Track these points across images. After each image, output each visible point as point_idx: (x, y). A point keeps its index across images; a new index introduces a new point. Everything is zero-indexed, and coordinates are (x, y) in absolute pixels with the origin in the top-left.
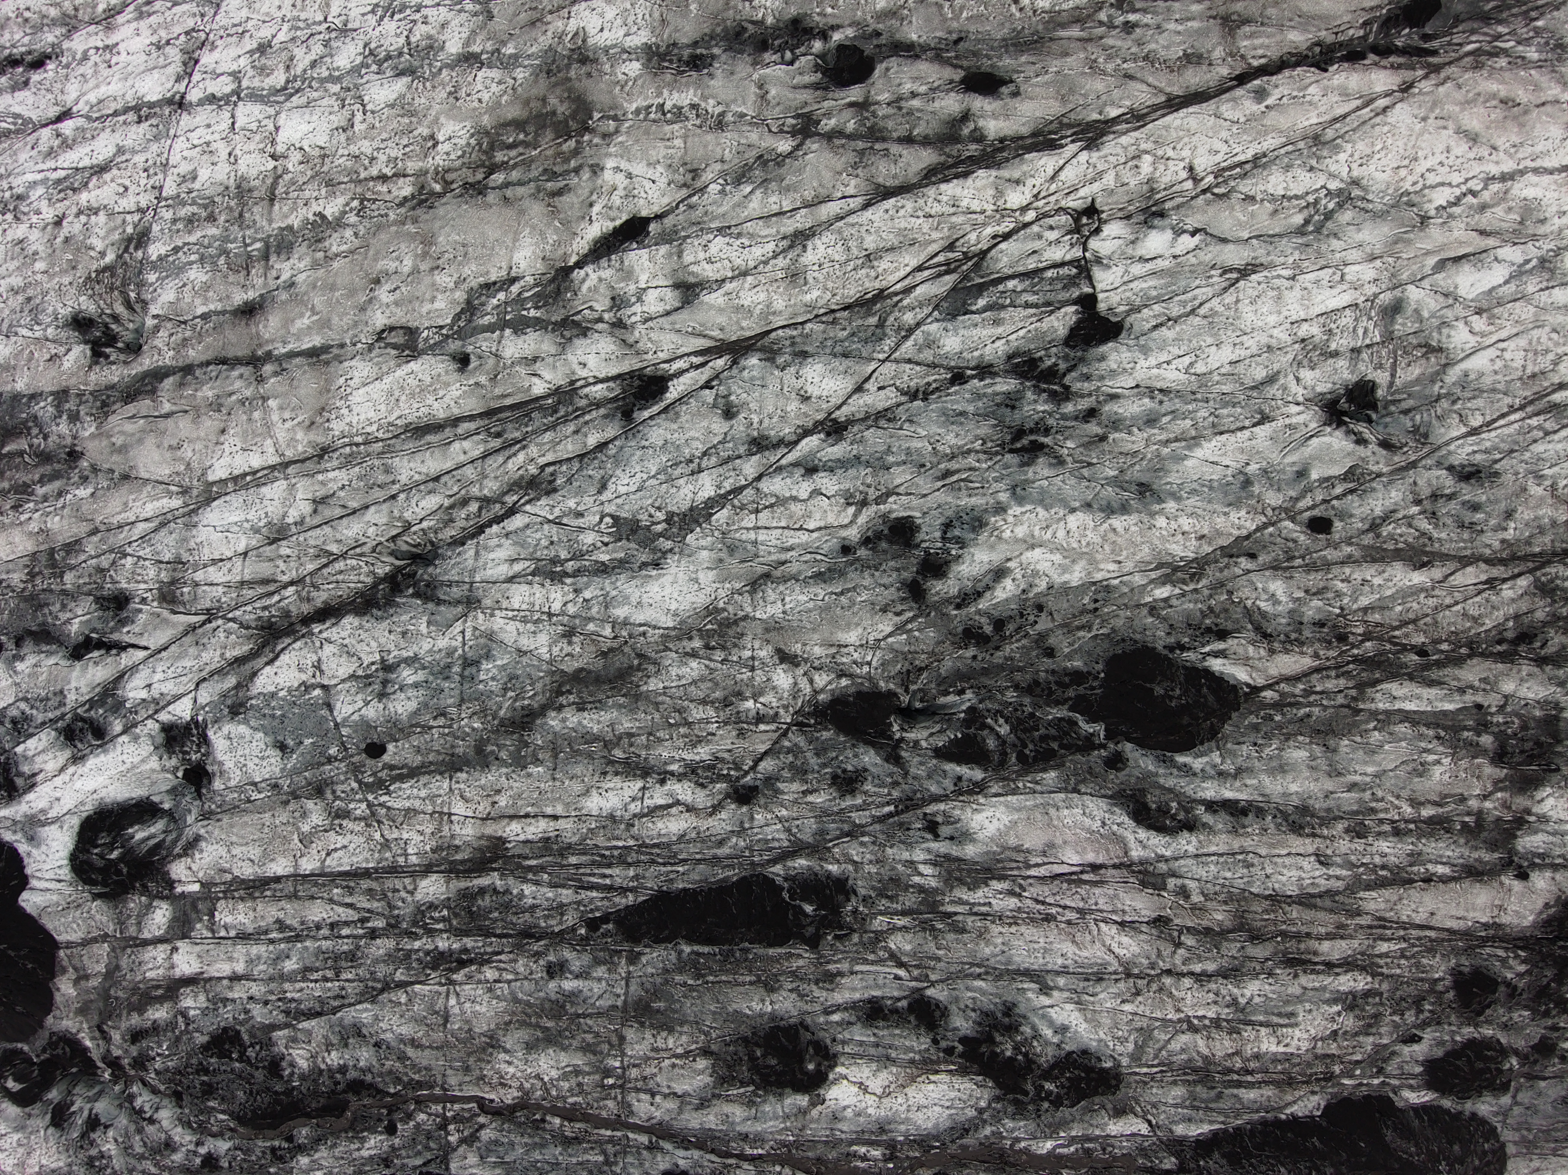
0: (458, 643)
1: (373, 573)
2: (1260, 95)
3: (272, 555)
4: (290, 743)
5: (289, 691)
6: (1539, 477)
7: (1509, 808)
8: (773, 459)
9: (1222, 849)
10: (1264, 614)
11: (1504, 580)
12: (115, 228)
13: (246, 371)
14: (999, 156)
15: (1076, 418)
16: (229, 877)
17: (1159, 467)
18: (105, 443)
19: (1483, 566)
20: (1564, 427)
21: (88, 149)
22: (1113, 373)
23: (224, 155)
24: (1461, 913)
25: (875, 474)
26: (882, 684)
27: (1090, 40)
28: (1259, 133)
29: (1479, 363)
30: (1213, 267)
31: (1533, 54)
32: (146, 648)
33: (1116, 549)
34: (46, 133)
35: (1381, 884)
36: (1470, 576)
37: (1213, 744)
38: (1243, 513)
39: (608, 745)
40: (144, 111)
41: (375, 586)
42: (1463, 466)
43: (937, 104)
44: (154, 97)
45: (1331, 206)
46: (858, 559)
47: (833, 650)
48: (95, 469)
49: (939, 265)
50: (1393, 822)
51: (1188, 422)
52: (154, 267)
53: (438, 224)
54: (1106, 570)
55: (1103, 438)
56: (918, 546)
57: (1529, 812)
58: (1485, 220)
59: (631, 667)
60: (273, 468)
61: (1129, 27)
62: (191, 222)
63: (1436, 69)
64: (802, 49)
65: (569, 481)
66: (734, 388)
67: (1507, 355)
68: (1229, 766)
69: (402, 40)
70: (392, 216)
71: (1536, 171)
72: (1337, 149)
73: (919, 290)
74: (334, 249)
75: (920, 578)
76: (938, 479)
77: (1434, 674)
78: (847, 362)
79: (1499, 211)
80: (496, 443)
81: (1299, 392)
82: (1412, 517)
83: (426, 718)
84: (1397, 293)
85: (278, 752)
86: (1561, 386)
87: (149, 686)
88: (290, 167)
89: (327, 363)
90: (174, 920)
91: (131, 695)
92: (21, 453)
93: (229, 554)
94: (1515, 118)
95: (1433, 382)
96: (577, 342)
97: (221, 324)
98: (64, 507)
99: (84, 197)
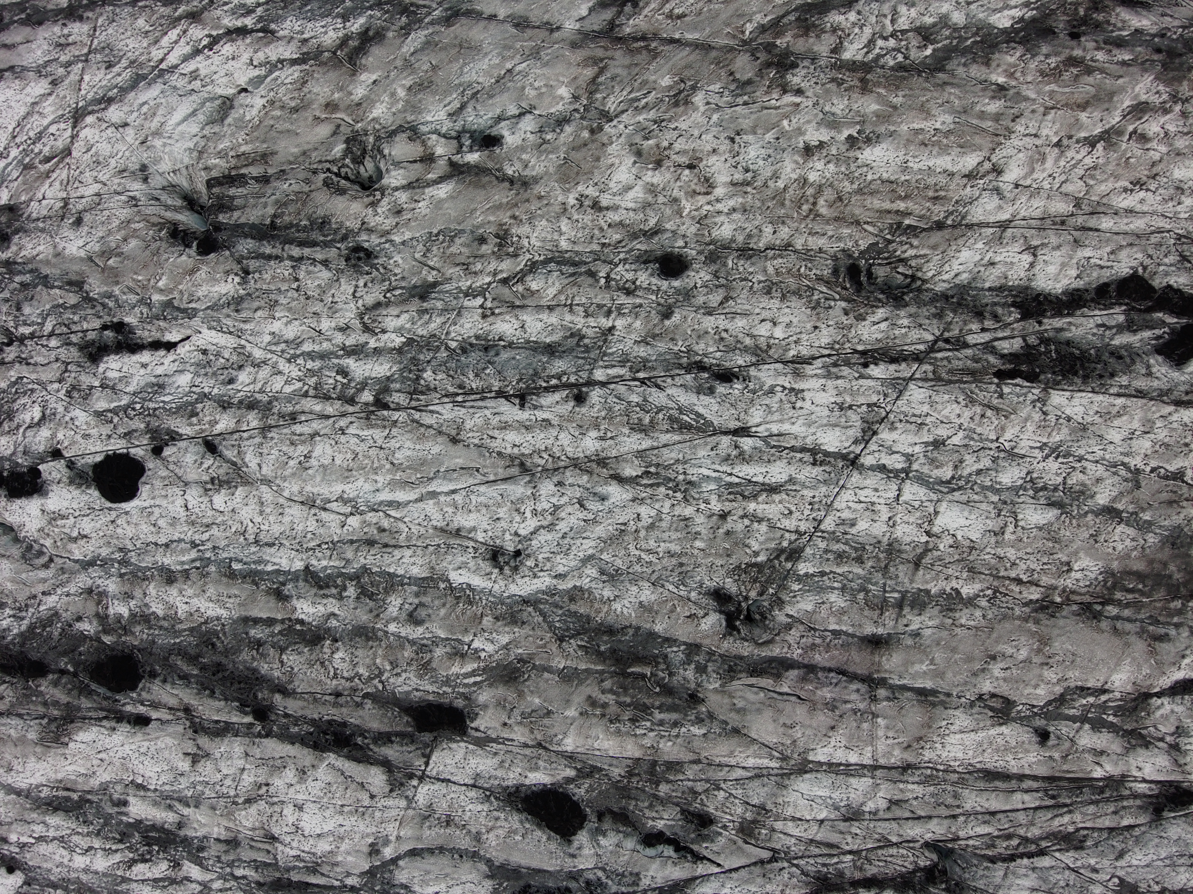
1: (916, 862)
3: (844, 829)
12: (773, 539)
13: (863, 687)
18: (725, 700)
21: (764, 470)
23: (885, 517)
32: (719, 865)
34: (725, 440)
40: (820, 457)
41: (914, 872)
44: (831, 449)
48: (711, 716)
52: (799, 579)
53: (1056, 632)
60: (864, 766)
62: (840, 557)
65: (1096, 845)
69: (1060, 480)
70: (1017, 611)
74: (963, 621)
80: (1049, 802)
88: (941, 547)
89: (934, 704)
92: (644, 677)
93: (809, 817)
96: (1141, 751)
97: (849, 645)
98: (677, 736)
99: (752, 506)
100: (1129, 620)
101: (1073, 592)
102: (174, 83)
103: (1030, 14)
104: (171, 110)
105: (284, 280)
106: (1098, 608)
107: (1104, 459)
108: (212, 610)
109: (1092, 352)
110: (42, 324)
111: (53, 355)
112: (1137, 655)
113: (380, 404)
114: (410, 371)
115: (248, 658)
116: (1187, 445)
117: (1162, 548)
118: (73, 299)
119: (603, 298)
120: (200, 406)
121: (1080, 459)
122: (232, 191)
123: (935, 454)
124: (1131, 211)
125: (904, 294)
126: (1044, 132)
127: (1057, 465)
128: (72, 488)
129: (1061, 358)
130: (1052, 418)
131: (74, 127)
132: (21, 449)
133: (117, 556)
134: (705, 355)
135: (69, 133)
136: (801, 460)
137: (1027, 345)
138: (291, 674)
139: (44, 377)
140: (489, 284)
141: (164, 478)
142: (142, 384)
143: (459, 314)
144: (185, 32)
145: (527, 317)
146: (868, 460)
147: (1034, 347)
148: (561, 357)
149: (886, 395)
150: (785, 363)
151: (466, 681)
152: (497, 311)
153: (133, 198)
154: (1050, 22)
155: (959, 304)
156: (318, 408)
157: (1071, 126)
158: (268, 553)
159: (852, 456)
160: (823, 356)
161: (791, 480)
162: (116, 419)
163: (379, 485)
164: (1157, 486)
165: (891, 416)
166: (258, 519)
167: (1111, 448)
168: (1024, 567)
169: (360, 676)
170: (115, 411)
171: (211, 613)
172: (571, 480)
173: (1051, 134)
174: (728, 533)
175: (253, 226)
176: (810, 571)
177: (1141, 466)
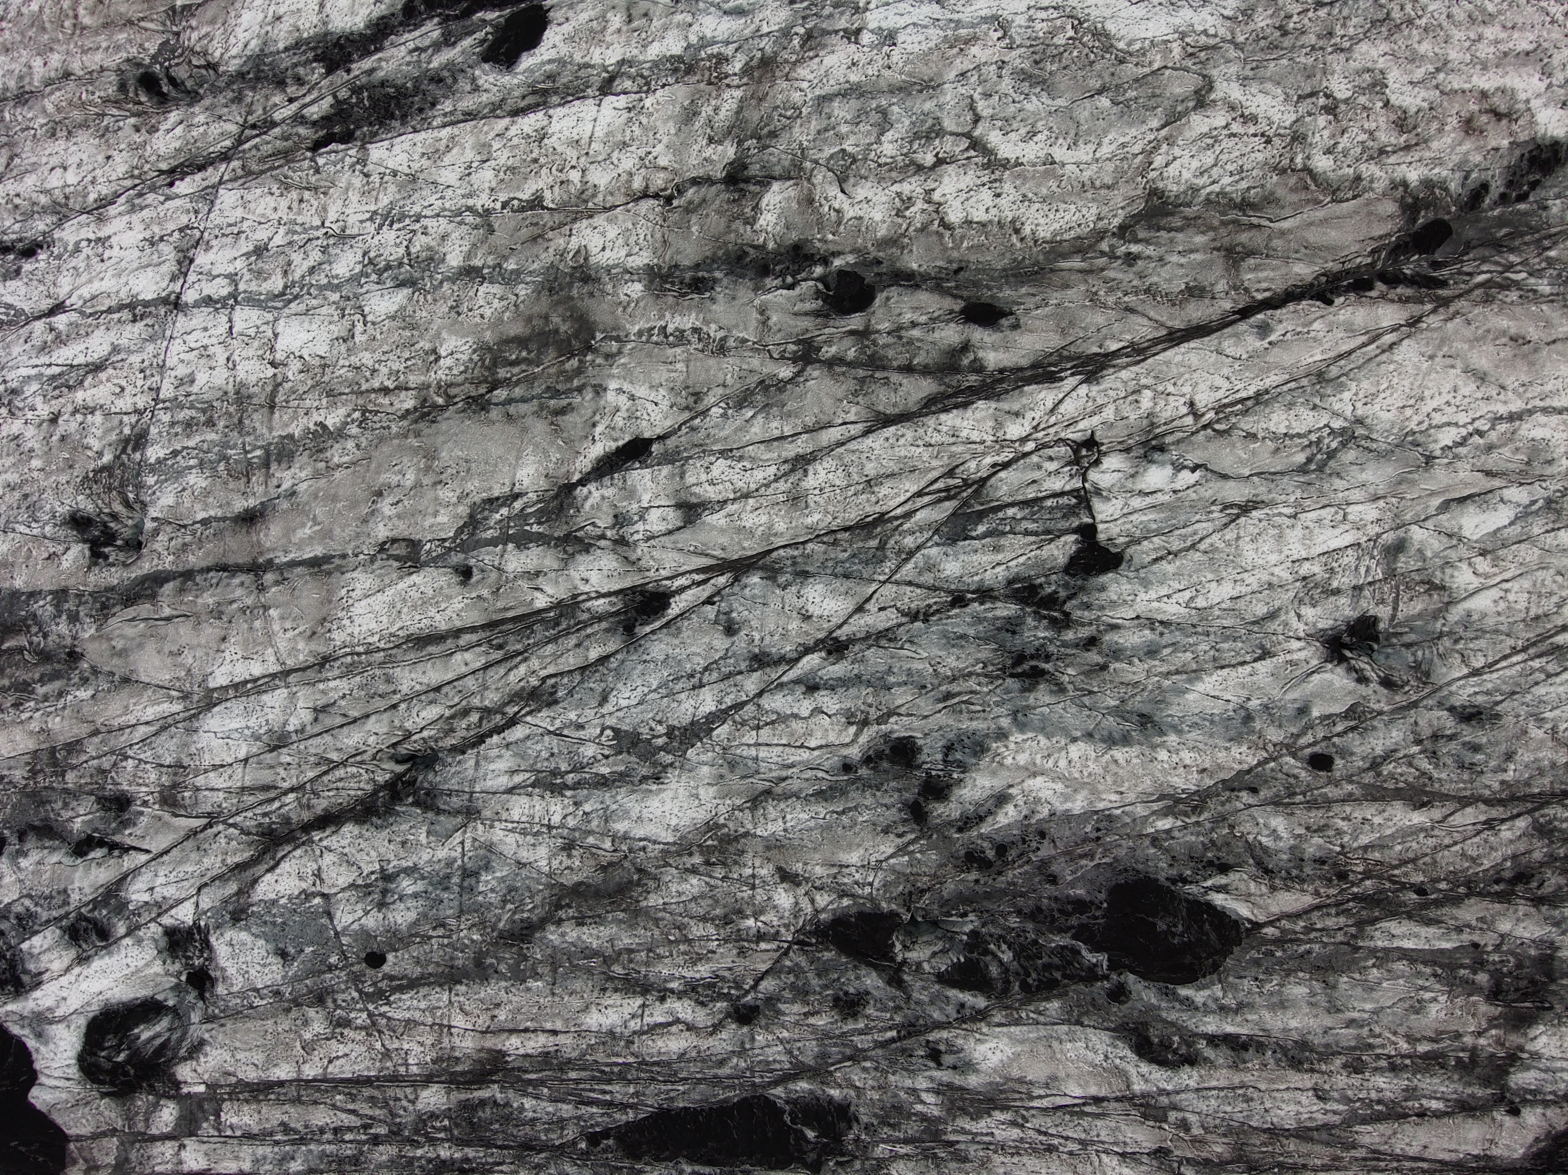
0: (457, 854)
1: (373, 780)
2: (1264, 330)
3: (273, 763)
4: (292, 951)
5: (290, 899)
6: (1540, 721)
7: (1503, 1045)
8: (774, 676)
9: (1223, 1083)
10: (1265, 849)
11: (1503, 821)
12: (113, 429)
13: (247, 578)
14: (999, 388)
15: (1077, 646)
16: (233, 1080)
17: (1160, 700)
18: (105, 646)
19: (1482, 806)
20: (1566, 669)
21: (82, 347)
22: (1113, 604)
23: (222, 360)
24: (1453, 1146)
25: (876, 694)
26: (884, 905)
27: (1090, 272)
28: (1261, 370)
29: (1482, 603)
30: (1213, 503)
31: (1545, 288)
32: (148, 851)
33: (1118, 780)
34: (39, 326)
35: (1377, 1118)
36: (1470, 816)
37: (1215, 976)
38: (1244, 748)
39: (608, 961)
40: (139, 310)
41: (375, 793)
42: (1464, 707)
43: (937, 335)
44: (149, 297)
45: (1334, 445)
46: (859, 779)
47: (835, 870)
48: (95, 671)
49: (940, 491)
50: (1390, 1057)
51: (1189, 655)
52: (152, 469)
53: (441, 439)
54: (1108, 800)
55: (1104, 667)
56: (919, 767)
57: (1521, 1049)
58: (1491, 461)
59: (630, 882)
60: (274, 676)
61: (1131, 259)
62: (189, 425)
63: (1445, 302)
64: (803, 275)
65: (570, 693)
66: (735, 605)
67: (1511, 597)
68: (1230, 1001)
69: (402, 251)
70: (394, 429)
71: (1545, 410)
72: (1341, 387)
73: (919, 516)
74: (336, 460)
75: (921, 800)
76: (939, 701)
77: (1432, 913)
78: (848, 583)
79: (1506, 452)
80: (498, 655)
81: (1301, 628)
82: (1413, 756)
83: (426, 928)
84: (1401, 533)
85: (280, 960)
86: (1565, 628)
87: (152, 889)
88: (290, 375)
89: (329, 573)
90: (180, 1119)
91: (134, 897)
92: (21, 650)
93: (230, 761)
94: (1525, 356)
95: (1435, 618)
96: (580, 558)
97: (221, 531)
98: (64, 708)
99: (80, 396)
100: (522, 400)
101: (450, 385)
106: (484, 395)
107: (444, 210)
109: (409, 85)
112: (539, 440)
117: (538, 299)
121: (418, 218)
123: (260, 264)
127: (393, 234)
129: (376, 104)
130: (375, 178)
134: (3, 232)
136: (120, 321)
137: (338, 102)
146: (190, 297)
147: (345, 102)
149: (197, 212)
150: (88, 212)
155: (257, 79)
159: (173, 297)
160: (126, 190)
161: (115, 349)
164: (512, 224)
165: (206, 235)
167: (449, 193)
168: (386, 371)
174: (63, 439)
176: (161, 455)
177: (489, 204)
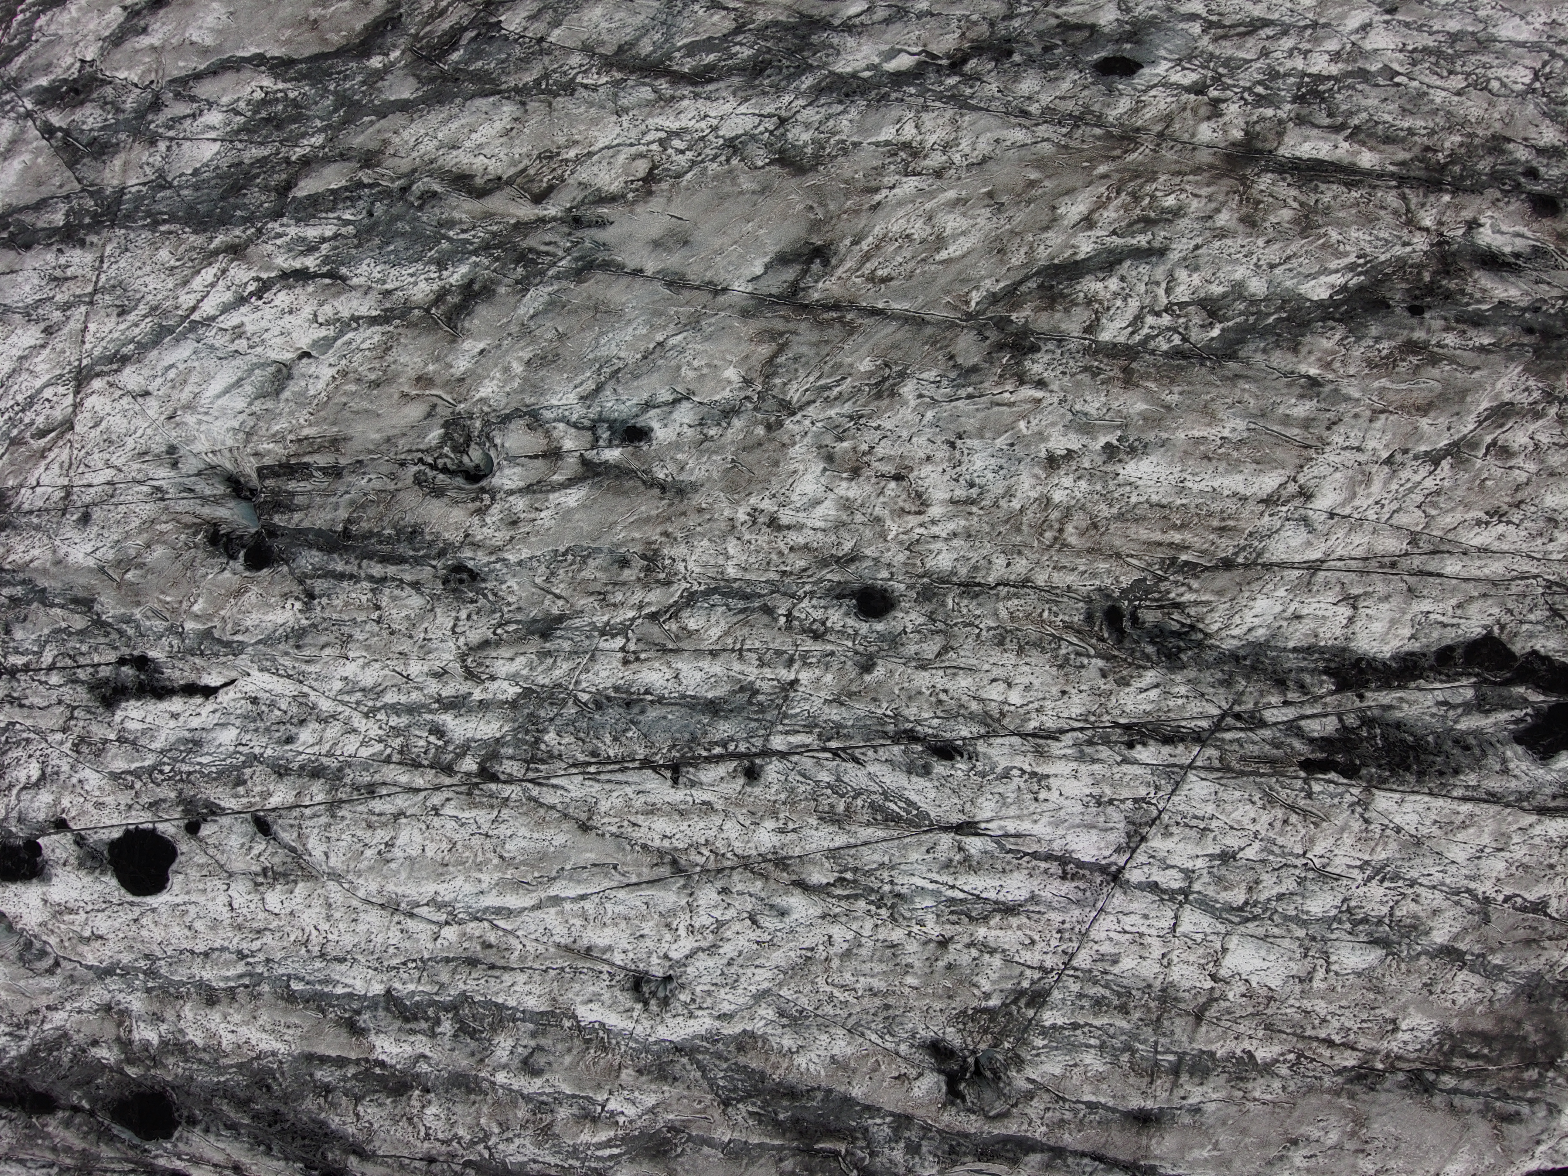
100: (1470, 1094)
101: (1399, 1058)
102: (210, 341)
103: (1355, 281)
104: (208, 378)
105: (360, 608)
106: (1431, 1077)
107: (1443, 884)
108: (266, 1043)
109: (1430, 739)
110: (39, 654)
111: (54, 696)
112: (1478, 1140)
113: (487, 774)
114: (527, 732)
115: (314, 1108)
116: (1552, 867)
117: (1515, 1001)
118: (79, 622)
119: (782, 642)
120: (248, 771)
121: (1413, 883)
122: (292, 486)
123: (1223, 871)
124: (1486, 550)
125: (1180, 650)
126: (1371, 444)
127: (1381, 891)
128: (82, 873)
129: (1390, 747)
130: (1376, 828)
131: (77, 393)
132: (15, 814)
133: (142, 964)
134: (918, 722)
135: (70, 400)
136: (1046, 871)
137: (1344, 727)
138: (370, 1131)
139: (43, 724)
140: (633, 619)
141: (201, 866)
142: (172, 739)
143: (593, 659)
144: (224, 271)
145: (683, 665)
146: (1135, 876)
147: (1353, 730)
148: (727, 718)
149: (1157, 788)
150: (1024, 736)
151: (600, 1153)
152: (643, 656)
153: (158, 489)
154: (1384, 292)
155: (1254, 668)
156: (404, 779)
157: (1407, 437)
158: (337, 971)
159: (1114, 868)
160: (1074, 729)
161: (1033, 898)
162: (138, 785)
163: (484, 886)
164: (1511, 920)
165: (1165, 817)
166: (324, 926)
167: (1453, 869)
168: (1337, 1025)
169: (459, 1140)
170: (136, 774)
171: (263, 1046)
172: (740, 887)
173: (1380, 447)
174: (949, 967)
175: (319, 533)
176: (1060, 1022)
177: (1491, 893)
